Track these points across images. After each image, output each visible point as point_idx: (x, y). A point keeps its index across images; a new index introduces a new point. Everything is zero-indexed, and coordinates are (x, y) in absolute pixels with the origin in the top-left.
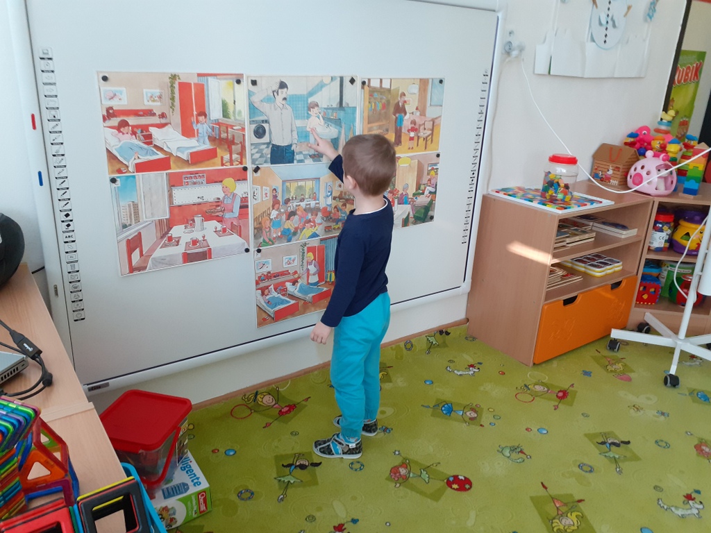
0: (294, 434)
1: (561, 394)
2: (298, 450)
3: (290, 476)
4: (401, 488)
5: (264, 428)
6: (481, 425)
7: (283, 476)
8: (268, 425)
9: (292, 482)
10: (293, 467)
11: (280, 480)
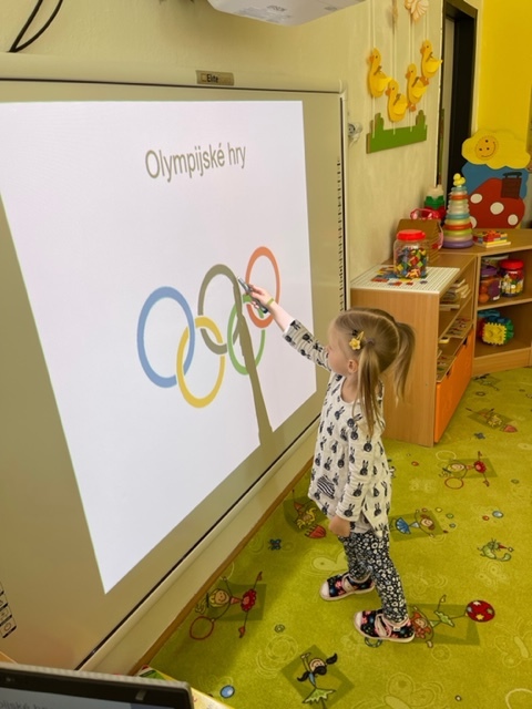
0: (280, 629)
1: (478, 467)
2: (299, 650)
3: (317, 691)
4: (435, 646)
5: (241, 637)
6: (445, 532)
7: (310, 695)
8: (242, 631)
9: (325, 697)
10: (311, 676)
11: (311, 702)
